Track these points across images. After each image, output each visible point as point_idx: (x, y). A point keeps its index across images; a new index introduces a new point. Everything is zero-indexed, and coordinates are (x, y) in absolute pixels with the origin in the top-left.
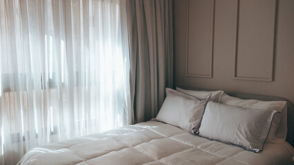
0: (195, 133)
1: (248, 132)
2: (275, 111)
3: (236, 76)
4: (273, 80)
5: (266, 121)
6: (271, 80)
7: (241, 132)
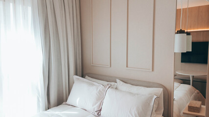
0: (98, 114)
1: (137, 115)
2: (155, 97)
3: (127, 67)
4: (153, 70)
5: (149, 104)
6: (151, 70)
7: (132, 115)
